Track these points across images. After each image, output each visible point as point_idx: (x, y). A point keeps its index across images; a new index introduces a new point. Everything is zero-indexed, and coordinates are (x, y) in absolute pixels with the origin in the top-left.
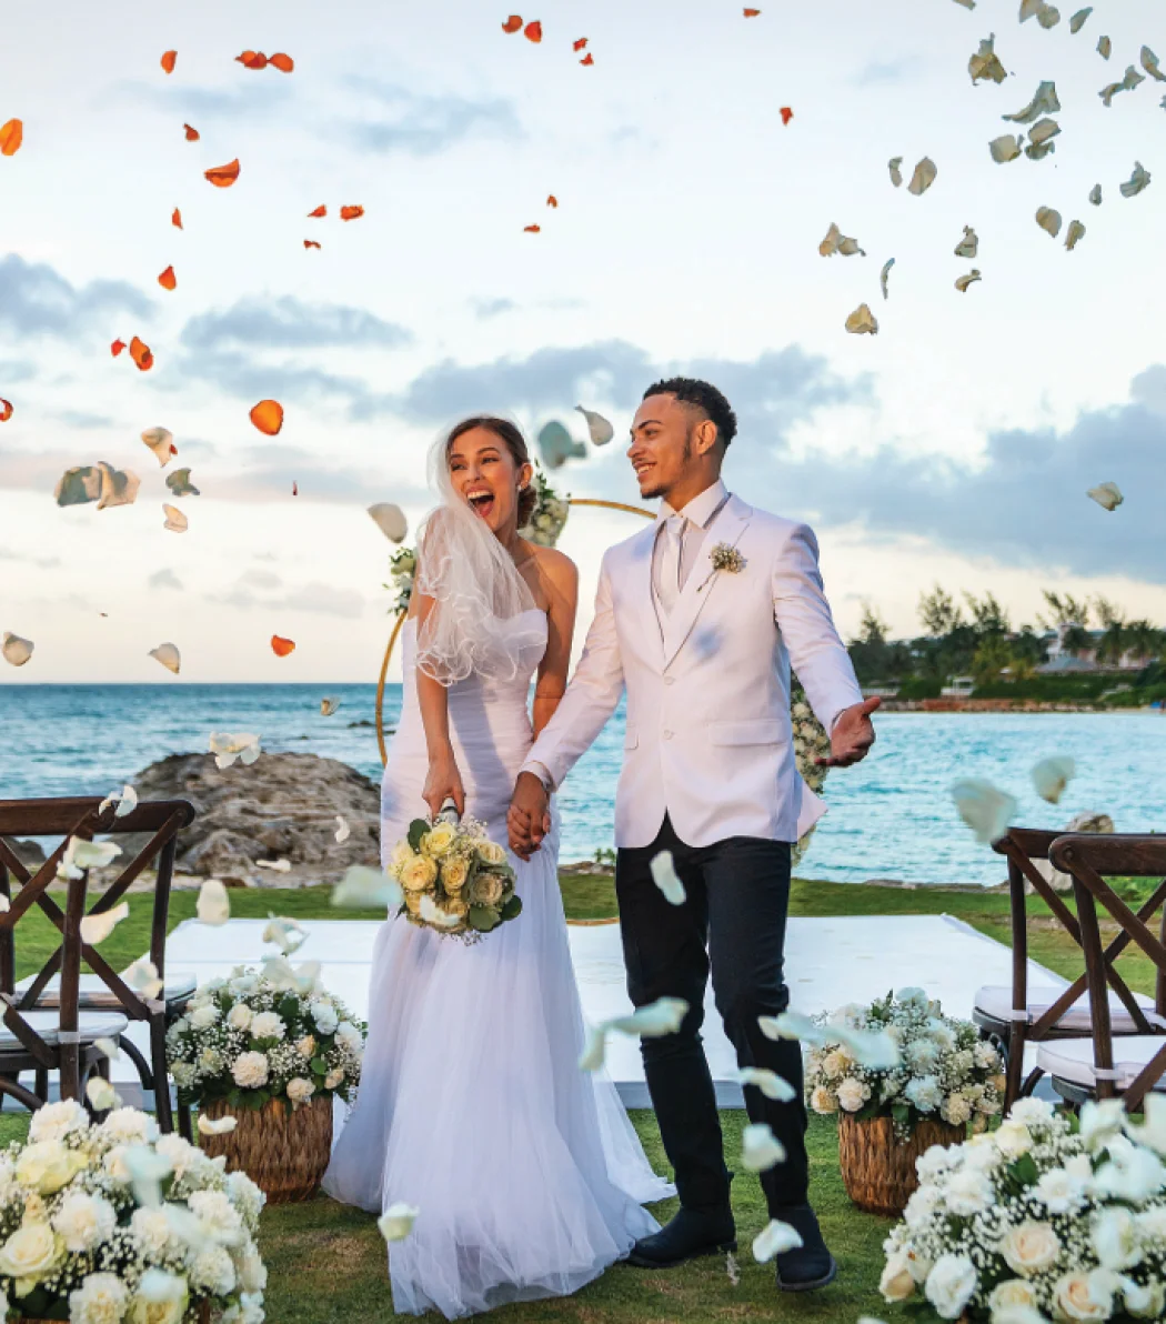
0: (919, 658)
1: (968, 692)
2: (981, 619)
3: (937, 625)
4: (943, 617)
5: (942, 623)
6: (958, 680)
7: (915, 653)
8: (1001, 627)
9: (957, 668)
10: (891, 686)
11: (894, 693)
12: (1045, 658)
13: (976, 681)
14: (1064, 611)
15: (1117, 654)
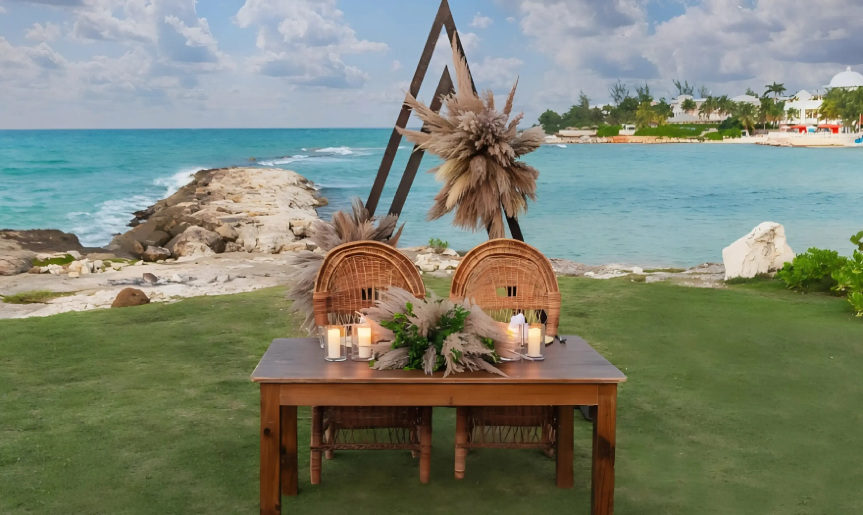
0: (607, 115)
1: (633, 132)
2: (640, 94)
3: (617, 98)
4: (620, 93)
5: (619, 97)
6: (627, 126)
7: (605, 112)
8: (650, 98)
9: (627, 120)
10: (594, 129)
11: (595, 132)
12: (672, 115)
13: (637, 126)
14: (682, 90)
15: (709, 112)
